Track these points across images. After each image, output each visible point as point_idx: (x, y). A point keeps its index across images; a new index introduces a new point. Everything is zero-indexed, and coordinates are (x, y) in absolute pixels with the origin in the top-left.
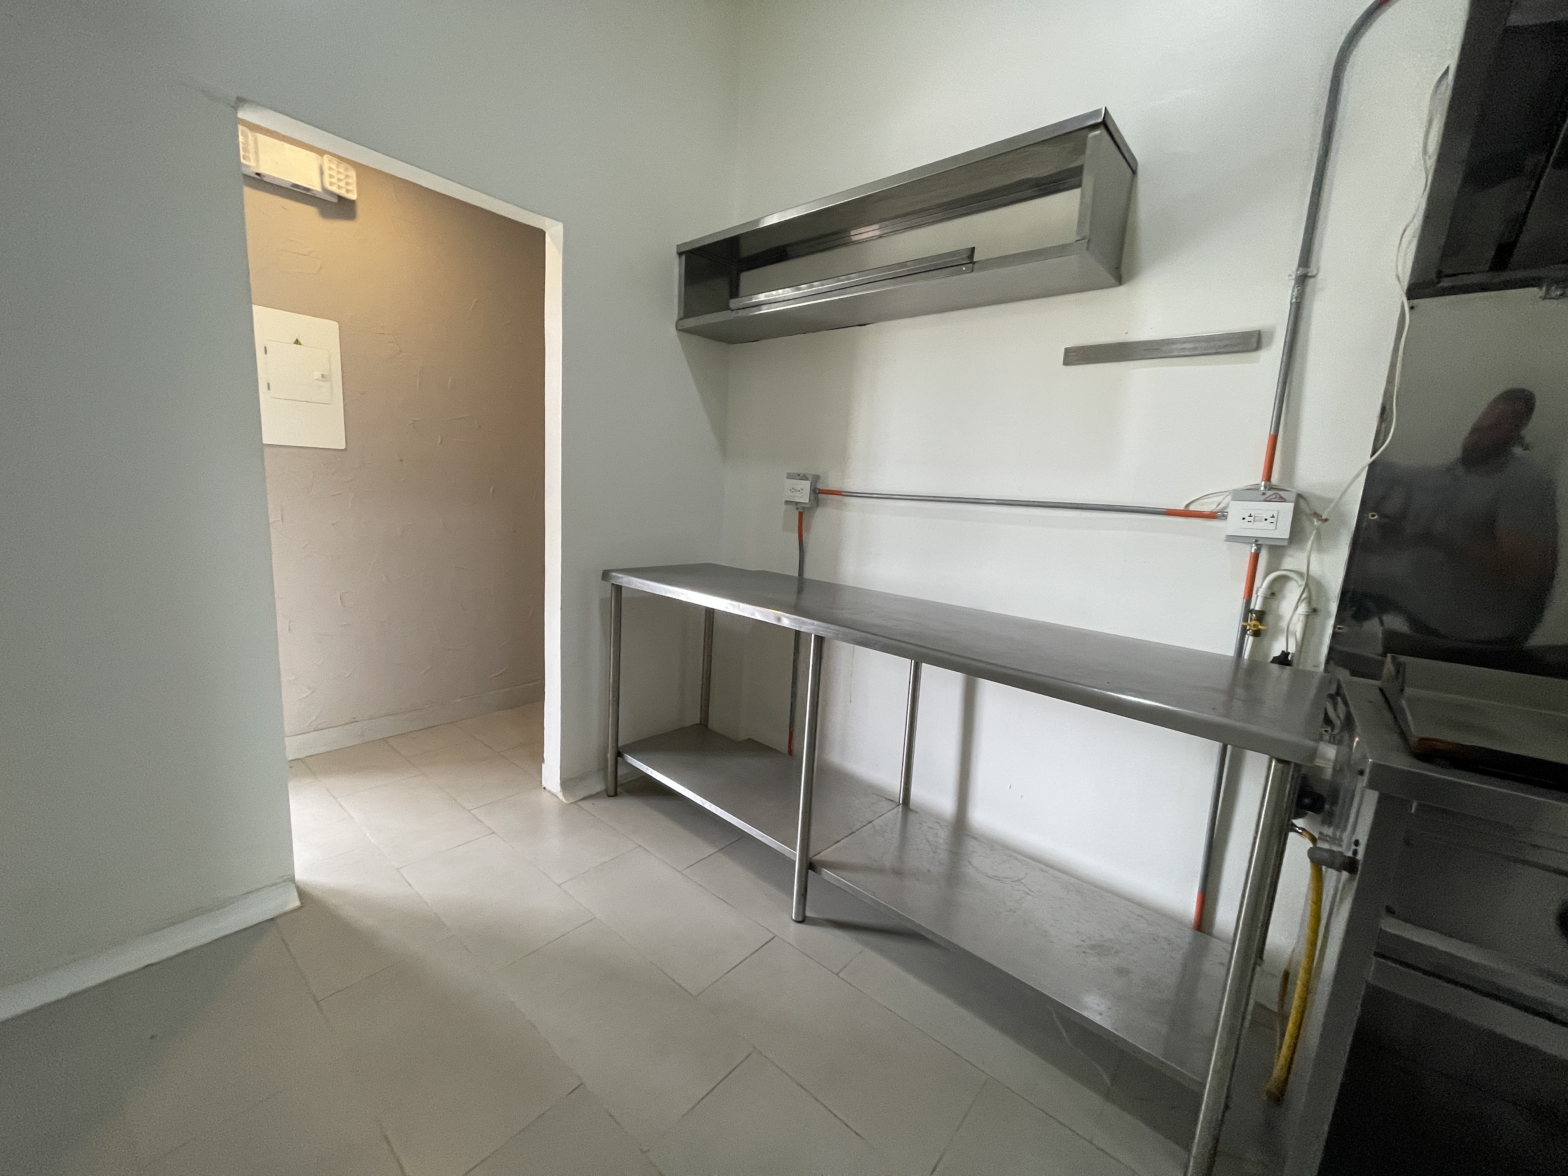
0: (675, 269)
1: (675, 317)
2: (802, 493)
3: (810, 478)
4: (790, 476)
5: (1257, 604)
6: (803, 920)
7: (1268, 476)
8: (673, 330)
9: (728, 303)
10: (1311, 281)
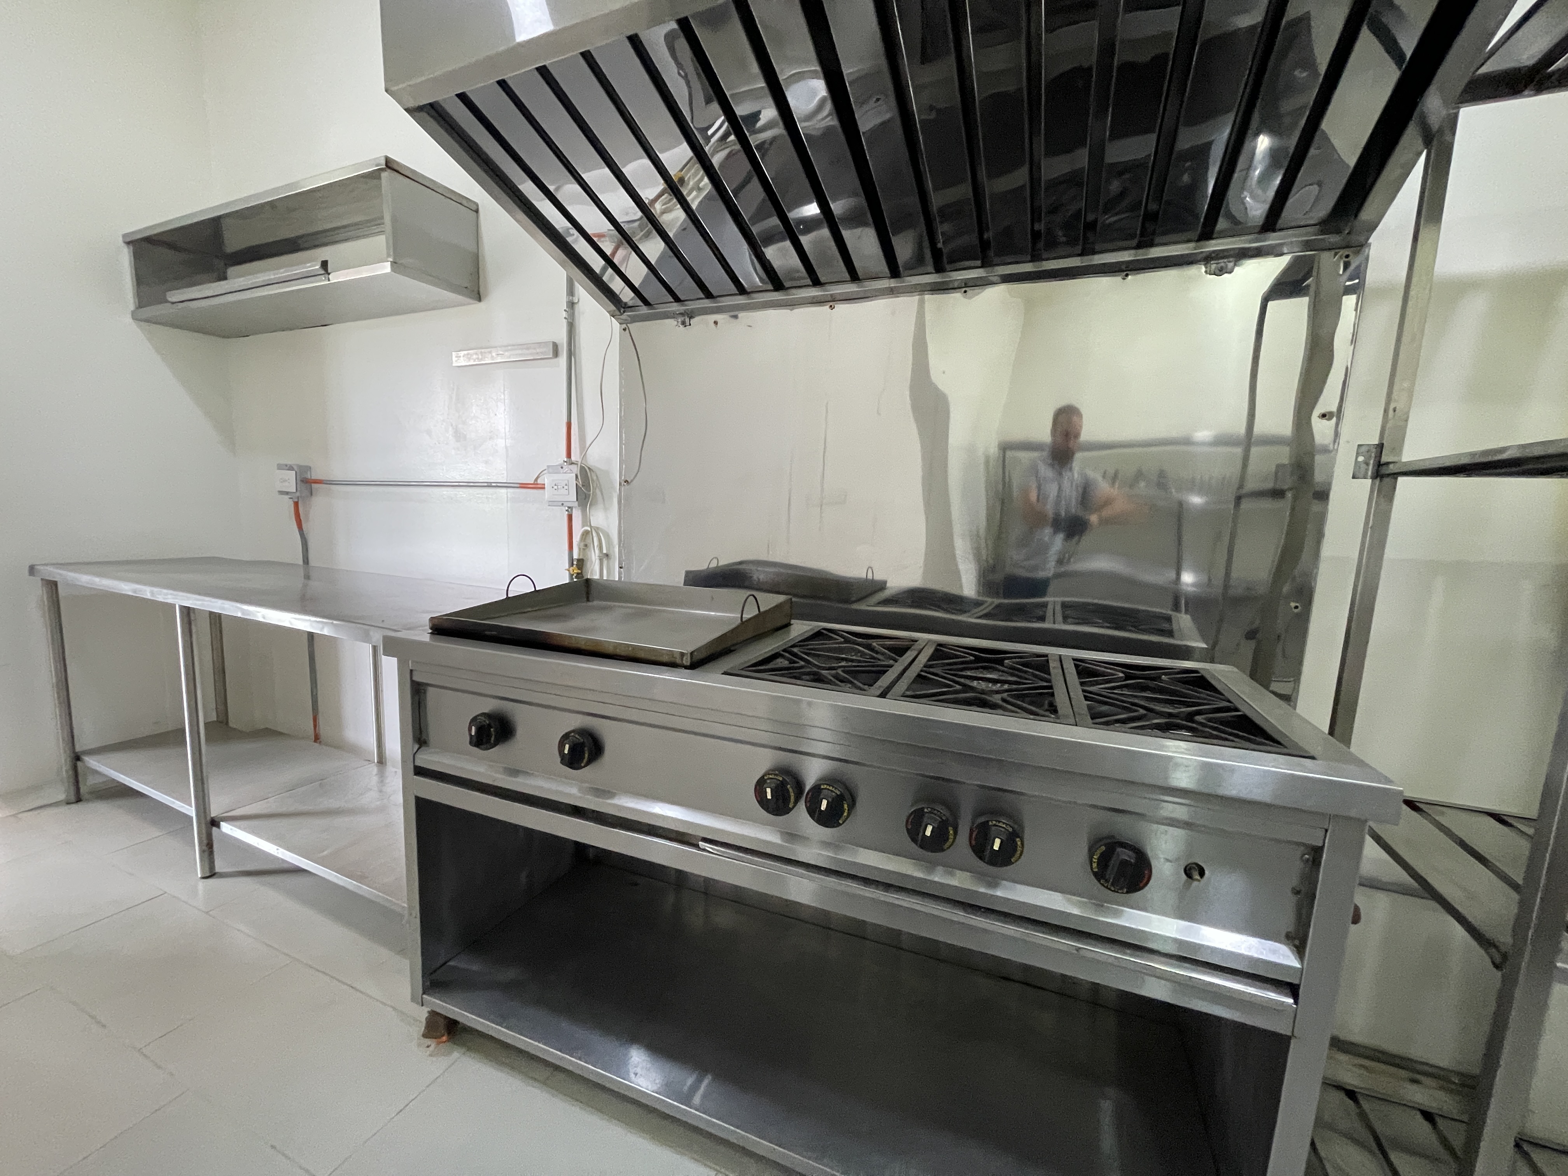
0: (125, 258)
1: (132, 307)
2: (289, 481)
3: (295, 468)
4: (280, 467)
5: (576, 556)
6: (211, 874)
7: (569, 455)
8: (128, 319)
9: (165, 296)
10: (576, 306)
